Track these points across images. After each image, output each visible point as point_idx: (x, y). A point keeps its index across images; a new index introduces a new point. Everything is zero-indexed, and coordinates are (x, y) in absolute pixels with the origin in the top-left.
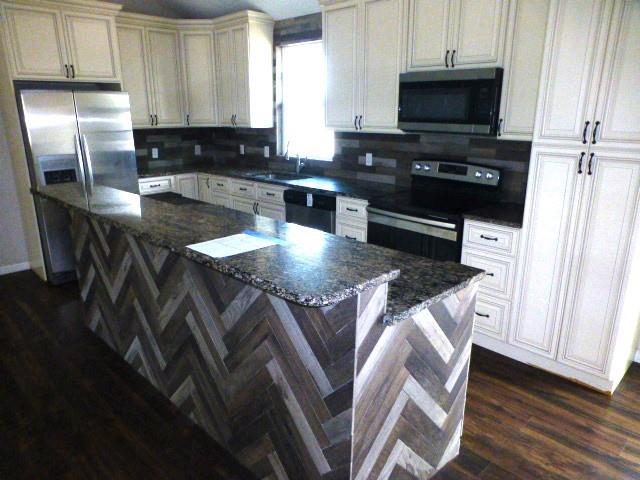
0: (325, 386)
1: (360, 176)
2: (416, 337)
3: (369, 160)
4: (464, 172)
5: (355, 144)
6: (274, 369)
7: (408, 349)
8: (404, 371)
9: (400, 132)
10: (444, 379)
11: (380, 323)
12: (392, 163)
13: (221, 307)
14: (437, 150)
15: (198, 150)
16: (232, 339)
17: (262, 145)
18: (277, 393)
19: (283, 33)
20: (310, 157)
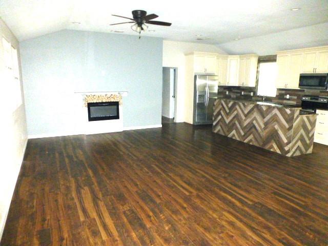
0: (287, 126)
1: (285, 101)
2: (303, 121)
3: (288, 97)
4: (317, 99)
5: (283, 92)
6: (276, 127)
7: (302, 123)
8: (301, 127)
9: (299, 89)
10: (309, 133)
11: (298, 117)
12: (296, 97)
13: (264, 117)
14: (310, 94)
15: (227, 93)
16: (266, 124)
17: (250, 92)
18: (276, 131)
19: (261, 59)
20: (268, 96)
